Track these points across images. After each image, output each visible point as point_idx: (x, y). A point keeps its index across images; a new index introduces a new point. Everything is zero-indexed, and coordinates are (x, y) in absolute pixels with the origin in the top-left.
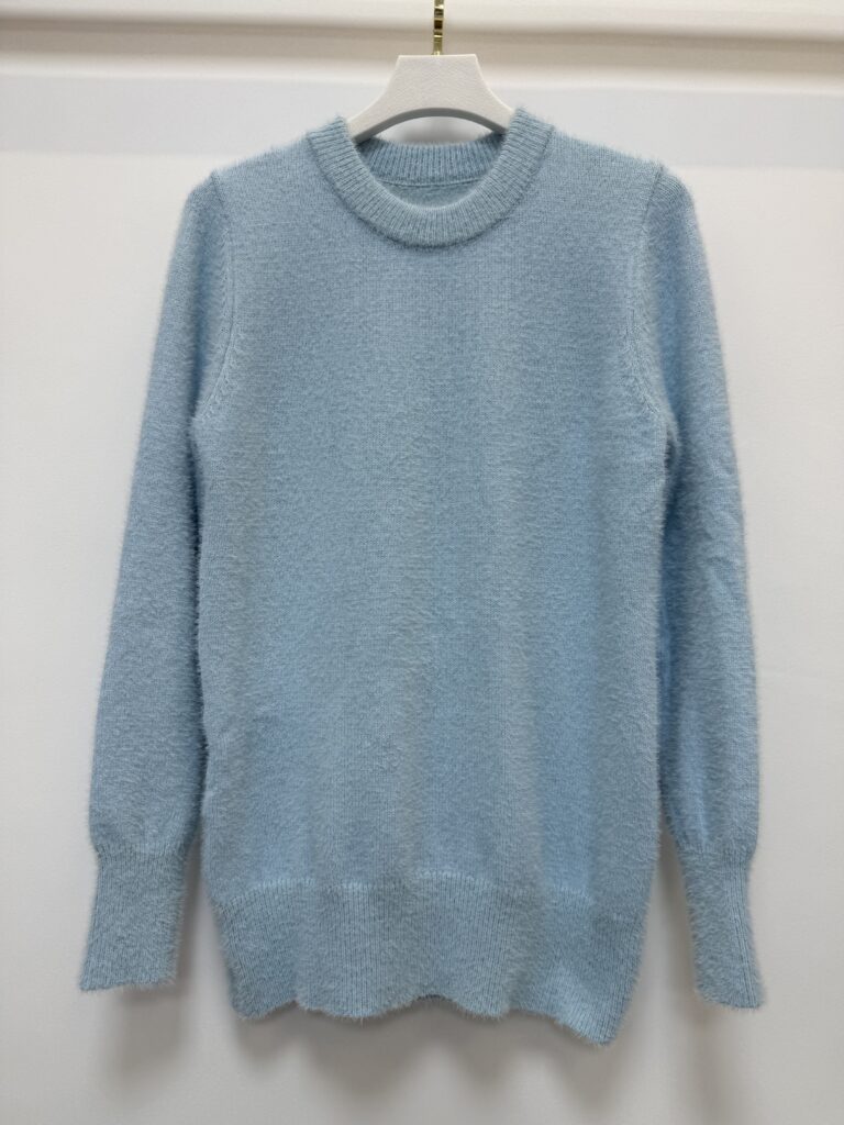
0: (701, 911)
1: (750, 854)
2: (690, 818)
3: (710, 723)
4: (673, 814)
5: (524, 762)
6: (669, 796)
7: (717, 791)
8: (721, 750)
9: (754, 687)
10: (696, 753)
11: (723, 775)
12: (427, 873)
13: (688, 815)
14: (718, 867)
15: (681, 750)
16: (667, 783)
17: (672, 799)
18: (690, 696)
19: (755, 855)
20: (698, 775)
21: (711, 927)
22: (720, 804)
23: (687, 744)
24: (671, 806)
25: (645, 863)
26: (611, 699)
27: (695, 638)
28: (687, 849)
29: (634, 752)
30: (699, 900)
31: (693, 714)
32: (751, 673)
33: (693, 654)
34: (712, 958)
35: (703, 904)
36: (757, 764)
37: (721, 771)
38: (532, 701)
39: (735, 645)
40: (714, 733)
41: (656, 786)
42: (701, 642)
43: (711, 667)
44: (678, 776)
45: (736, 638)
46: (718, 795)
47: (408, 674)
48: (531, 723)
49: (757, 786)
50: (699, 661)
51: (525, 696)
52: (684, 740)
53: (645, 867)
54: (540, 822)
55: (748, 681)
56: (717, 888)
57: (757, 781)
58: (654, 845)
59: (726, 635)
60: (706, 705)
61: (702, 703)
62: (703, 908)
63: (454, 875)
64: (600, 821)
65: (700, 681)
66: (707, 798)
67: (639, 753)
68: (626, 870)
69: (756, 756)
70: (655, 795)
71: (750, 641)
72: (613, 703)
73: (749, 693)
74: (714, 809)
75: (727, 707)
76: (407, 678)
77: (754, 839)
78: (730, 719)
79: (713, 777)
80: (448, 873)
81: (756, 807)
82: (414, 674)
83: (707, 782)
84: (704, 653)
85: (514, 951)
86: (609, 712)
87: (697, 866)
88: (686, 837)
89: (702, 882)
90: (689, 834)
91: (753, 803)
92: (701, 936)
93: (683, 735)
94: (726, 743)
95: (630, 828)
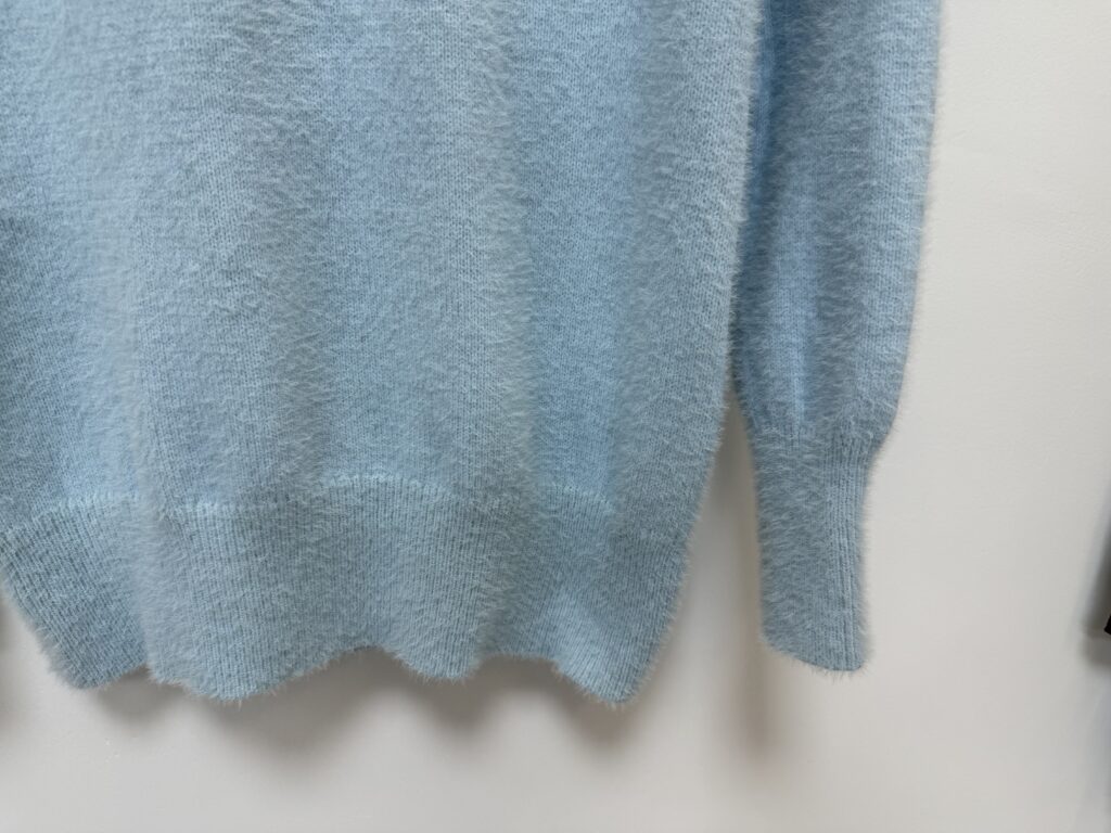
0: (781, 527)
1: (877, 443)
2: (778, 383)
3: (835, 217)
4: (746, 376)
5: (501, 296)
6: (745, 348)
7: (834, 340)
8: (852, 266)
9: (929, 144)
10: (801, 273)
11: (849, 310)
12: (344, 477)
13: (773, 380)
14: (818, 464)
15: (774, 269)
16: (746, 326)
17: (750, 353)
18: (803, 169)
19: (884, 445)
20: (798, 312)
21: (795, 551)
22: (836, 360)
23: (786, 257)
24: (746, 364)
25: (697, 456)
26: (660, 176)
27: (825, 51)
28: (765, 432)
29: (693, 272)
30: (780, 511)
31: (805, 202)
32: (929, 115)
33: (816, 87)
34: (793, 596)
35: (784, 517)
36: (913, 289)
37: (845, 304)
38: (517, 188)
39: (907, 58)
40: (843, 235)
41: (725, 333)
42: (839, 56)
43: (851, 107)
44: (764, 315)
45: (909, 41)
46: (835, 346)
47: (268, 131)
48: (516, 229)
49: (907, 330)
50: (829, 97)
51: (503, 175)
52: (782, 253)
53: (696, 463)
54: (532, 393)
55: (920, 132)
56: (814, 495)
57: (909, 318)
58: (713, 429)
59: (891, 36)
60: (831, 185)
61: (824, 179)
62: (784, 522)
63: (391, 478)
64: (627, 391)
65: (826, 138)
66: (812, 350)
67: (702, 275)
68: (666, 467)
69: (914, 276)
70: (723, 348)
71: (935, 47)
72: (663, 183)
73: (920, 154)
74: (823, 369)
75: (875, 183)
76: (268, 138)
77: (887, 419)
78: (879, 205)
79: (829, 314)
80: (379, 476)
81: (901, 367)
82: (282, 131)
83: (814, 323)
84: (840, 79)
85: (485, 586)
86: (655, 201)
87: (781, 459)
88: (765, 412)
89: (787, 485)
90: (772, 409)
91: (899, 361)
92: (778, 562)
93: (782, 241)
94: (863, 252)
95: (676, 404)
